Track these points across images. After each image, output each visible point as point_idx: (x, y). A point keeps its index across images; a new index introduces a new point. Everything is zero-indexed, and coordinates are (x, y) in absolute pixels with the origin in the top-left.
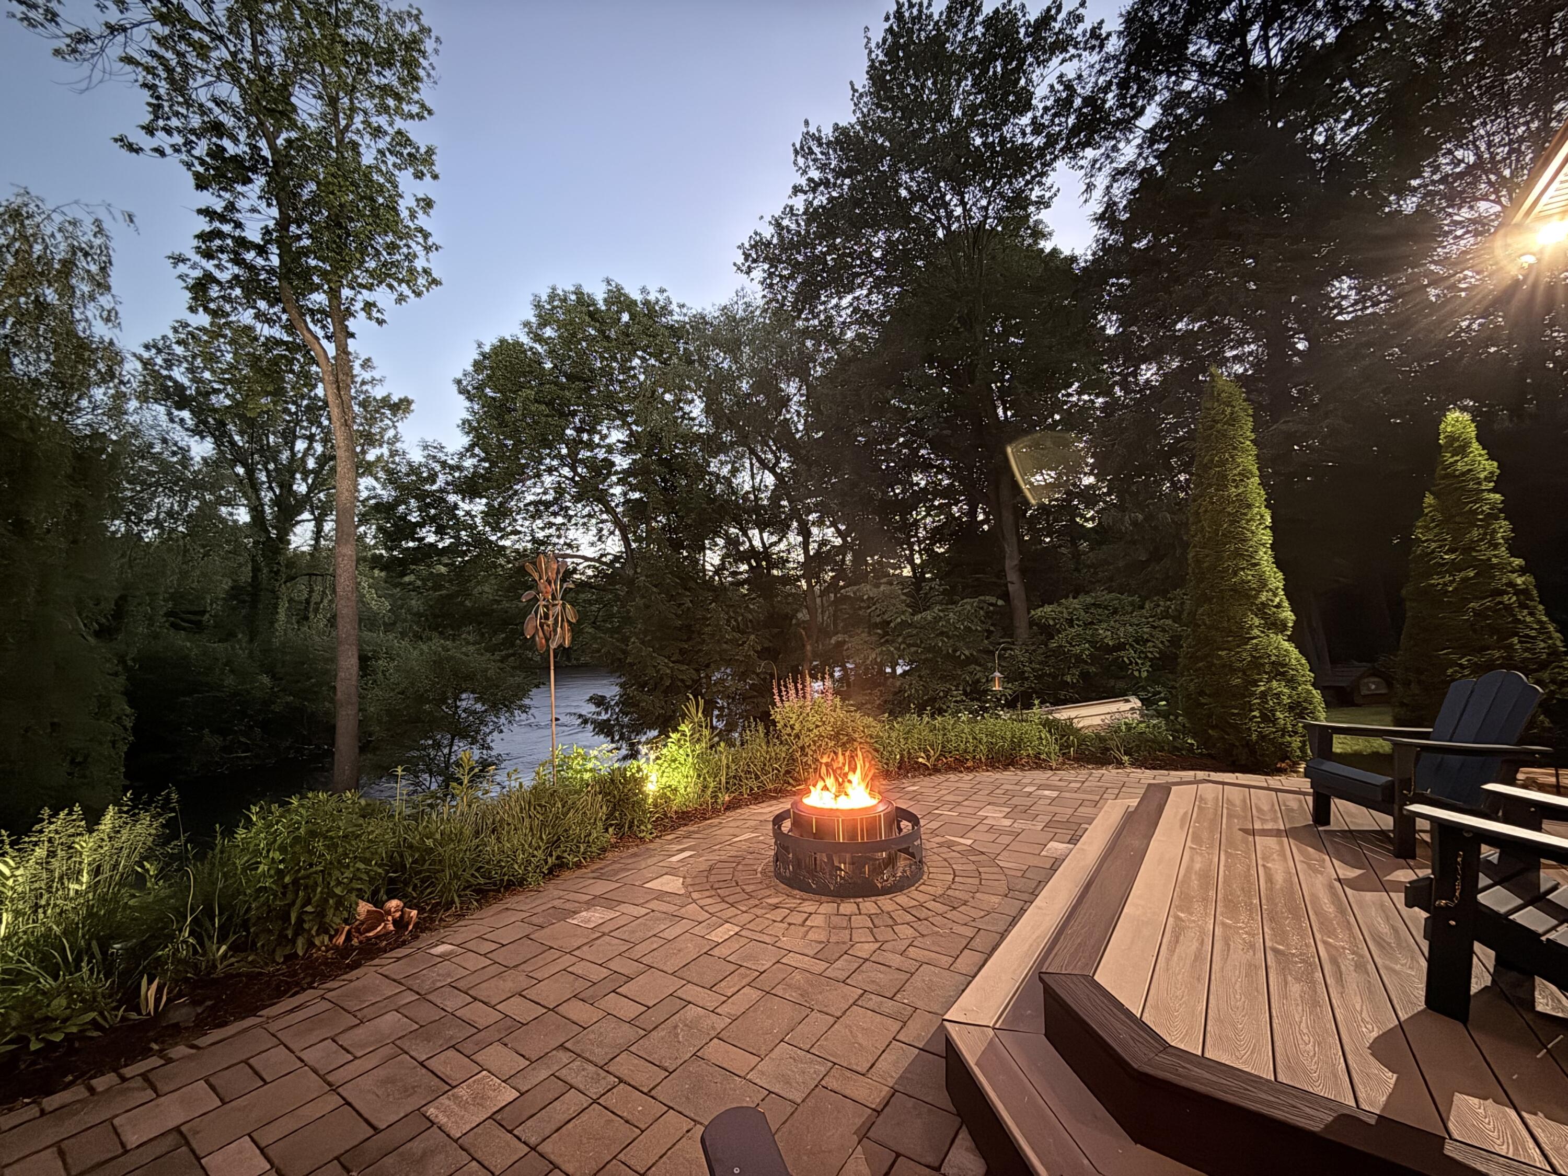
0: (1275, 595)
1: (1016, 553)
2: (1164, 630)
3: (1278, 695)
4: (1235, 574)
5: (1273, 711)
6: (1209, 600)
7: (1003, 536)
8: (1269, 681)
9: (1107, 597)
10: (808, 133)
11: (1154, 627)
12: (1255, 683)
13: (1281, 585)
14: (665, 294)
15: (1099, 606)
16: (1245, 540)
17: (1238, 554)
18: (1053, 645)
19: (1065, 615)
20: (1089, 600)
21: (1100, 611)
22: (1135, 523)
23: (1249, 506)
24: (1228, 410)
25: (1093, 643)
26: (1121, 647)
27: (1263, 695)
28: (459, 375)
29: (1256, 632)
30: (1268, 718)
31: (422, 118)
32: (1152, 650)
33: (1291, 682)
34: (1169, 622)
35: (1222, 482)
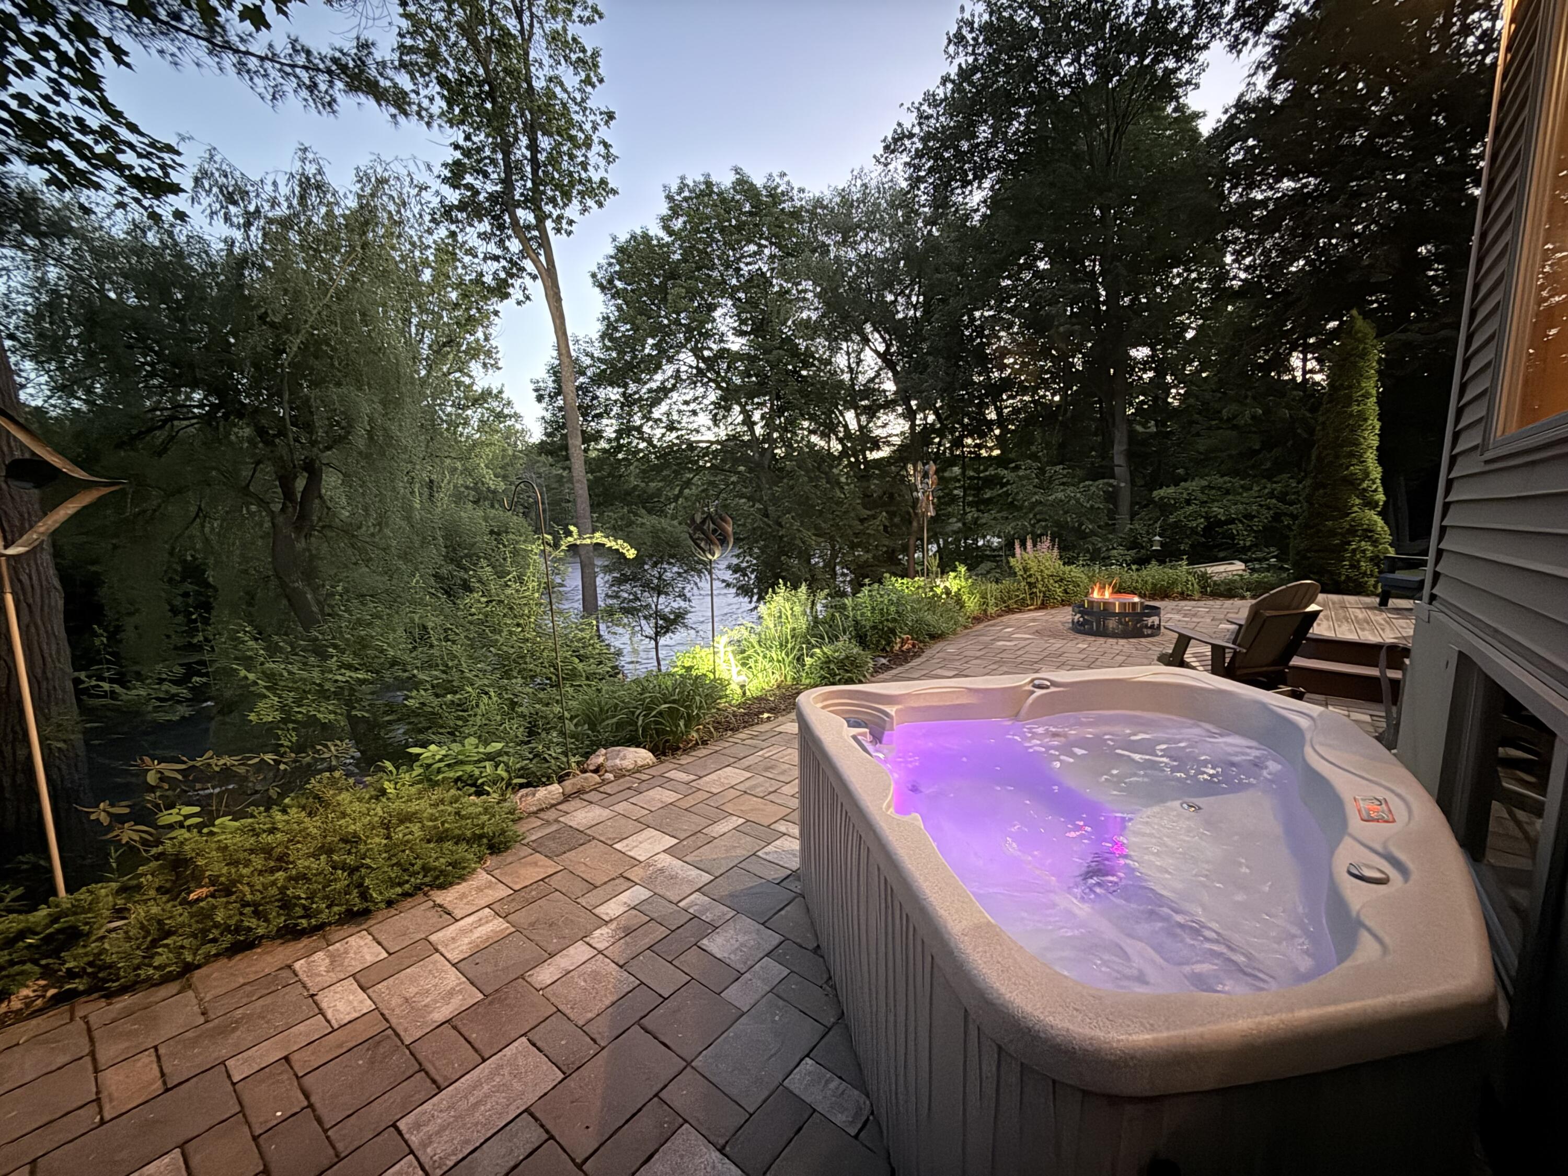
0: (1374, 483)
1: (1125, 439)
2: (1269, 508)
3: (1364, 551)
4: (1347, 468)
5: (1359, 561)
6: (1324, 486)
7: (1114, 423)
8: (1360, 541)
9: (1220, 481)
10: (962, 20)
11: (1261, 506)
12: (1349, 543)
13: (1379, 476)
14: (786, 179)
15: (1213, 488)
16: (1358, 444)
17: (1352, 455)
18: (1172, 519)
19: (1185, 496)
20: (1204, 483)
21: (1213, 492)
22: (1254, 417)
23: (1366, 420)
24: (1361, 347)
25: (1207, 518)
26: (1232, 521)
27: (1354, 551)
28: (594, 269)
29: (1356, 509)
30: (1355, 566)
31: (594, 21)
32: (1257, 525)
33: (1375, 543)
34: (1274, 501)
35: (1349, 400)
